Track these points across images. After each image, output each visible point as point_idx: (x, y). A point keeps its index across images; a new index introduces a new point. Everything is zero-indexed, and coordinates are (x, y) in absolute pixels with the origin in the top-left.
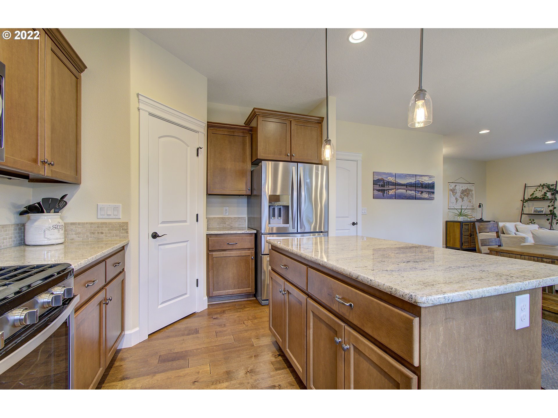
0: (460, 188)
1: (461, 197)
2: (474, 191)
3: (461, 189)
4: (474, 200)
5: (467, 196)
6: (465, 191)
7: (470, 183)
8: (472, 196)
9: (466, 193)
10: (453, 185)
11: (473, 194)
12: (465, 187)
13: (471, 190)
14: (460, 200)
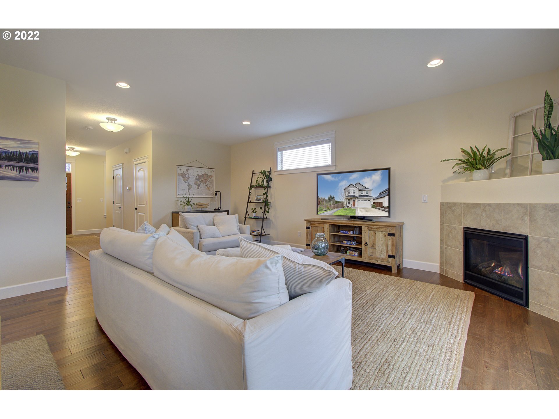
0: (193, 173)
1: (195, 183)
2: (214, 177)
3: (196, 174)
4: (214, 186)
5: (205, 183)
6: (203, 176)
7: (209, 168)
8: (211, 183)
9: (203, 179)
10: (184, 169)
11: (213, 181)
12: (201, 172)
13: (211, 176)
14: (195, 186)
